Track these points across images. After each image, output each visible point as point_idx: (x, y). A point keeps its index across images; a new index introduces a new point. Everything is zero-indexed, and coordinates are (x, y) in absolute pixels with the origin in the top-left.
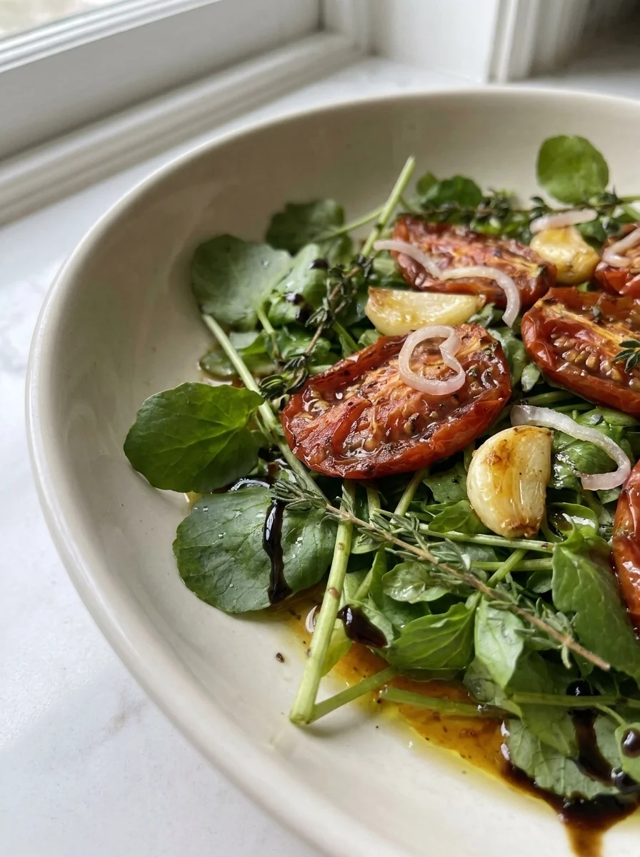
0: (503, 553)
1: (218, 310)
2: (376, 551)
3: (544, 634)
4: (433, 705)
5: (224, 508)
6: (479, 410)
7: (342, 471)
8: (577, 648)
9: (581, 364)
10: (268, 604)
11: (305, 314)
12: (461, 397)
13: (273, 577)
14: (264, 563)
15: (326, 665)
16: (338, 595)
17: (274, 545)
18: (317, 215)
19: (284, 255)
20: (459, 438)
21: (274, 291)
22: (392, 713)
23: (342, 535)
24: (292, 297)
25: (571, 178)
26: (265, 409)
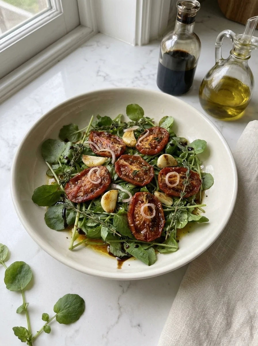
0: (108, 215)
1: (49, 160)
2: (84, 217)
3: (111, 231)
4: (95, 244)
5: (54, 209)
6: (104, 187)
7: (77, 201)
8: (117, 233)
9: (126, 175)
10: (64, 228)
11: (69, 162)
12: (101, 184)
13: (64, 224)
14: (63, 220)
15: (75, 239)
16: (77, 226)
17: (65, 216)
18: (71, 128)
19: (63, 143)
20: (100, 193)
21: (61, 155)
22: (88, 246)
23: (77, 215)
24: (65, 157)
25: (135, 114)
26: (61, 186)
